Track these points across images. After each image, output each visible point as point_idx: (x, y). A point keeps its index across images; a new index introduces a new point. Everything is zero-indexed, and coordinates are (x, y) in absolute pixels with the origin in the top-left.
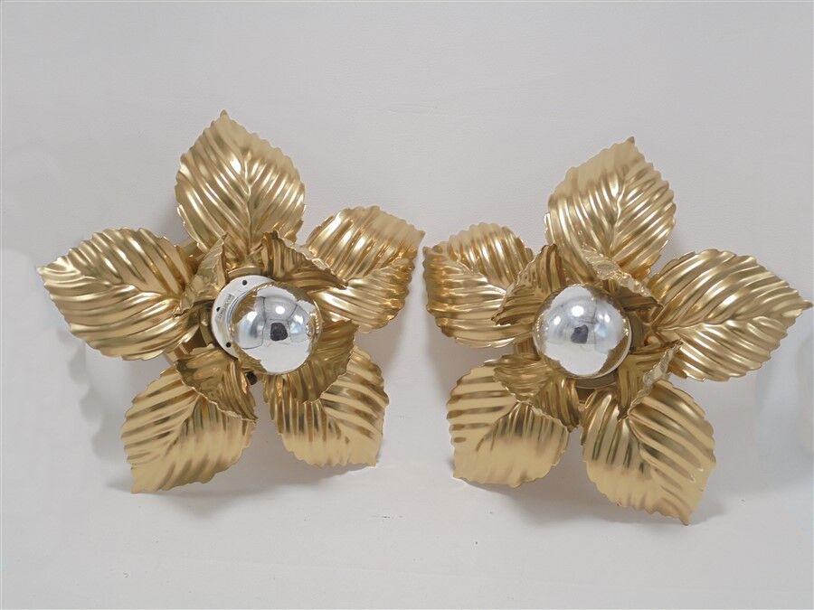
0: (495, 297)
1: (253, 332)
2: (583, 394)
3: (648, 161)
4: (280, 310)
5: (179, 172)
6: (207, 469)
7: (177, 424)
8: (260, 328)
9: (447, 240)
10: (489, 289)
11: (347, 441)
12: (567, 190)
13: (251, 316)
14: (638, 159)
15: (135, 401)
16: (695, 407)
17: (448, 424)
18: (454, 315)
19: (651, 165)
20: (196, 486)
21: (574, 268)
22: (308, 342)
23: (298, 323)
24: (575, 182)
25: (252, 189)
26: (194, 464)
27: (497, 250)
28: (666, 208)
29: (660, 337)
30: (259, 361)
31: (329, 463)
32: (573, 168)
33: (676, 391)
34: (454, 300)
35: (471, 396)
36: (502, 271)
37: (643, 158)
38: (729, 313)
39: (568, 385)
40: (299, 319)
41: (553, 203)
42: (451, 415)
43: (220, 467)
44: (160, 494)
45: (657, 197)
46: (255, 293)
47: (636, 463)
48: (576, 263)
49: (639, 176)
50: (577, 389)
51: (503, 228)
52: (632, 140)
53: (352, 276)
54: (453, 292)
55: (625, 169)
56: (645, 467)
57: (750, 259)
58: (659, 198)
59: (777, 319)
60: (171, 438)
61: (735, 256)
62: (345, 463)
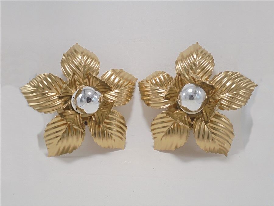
0: (162, 93)
1: (81, 100)
2: (192, 119)
3: (203, 48)
4: (90, 93)
5: (62, 58)
6: (71, 149)
7: (60, 133)
8: (83, 99)
9: (145, 78)
10: (160, 91)
11: (114, 140)
12: (180, 58)
13: (80, 96)
14: (201, 48)
15: (47, 126)
16: (227, 119)
17: (151, 133)
18: (149, 100)
19: (205, 49)
20: (68, 154)
21: (185, 81)
22: (99, 104)
23: (95, 98)
24: (182, 56)
25: (84, 63)
26: (66, 147)
27: (161, 79)
28: (211, 61)
29: (214, 99)
30: (83, 110)
31: (109, 147)
32: (181, 52)
33: (220, 115)
34: (149, 95)
35: (157, 124)
36: (163, 84)
37: (202, 47)
38: (234, 90)
39: (187, 117)
40: (96, 97)
41: (177, 62)
42: (152, 130)
43: (75, 148)
44: (56, 157)
45: (207, 58)
46: (82, 89)
47: (210, 138)
48: (186, 80)
49: (202, 52)
50: (190, 118)
51: (162, 72)
52: (197, 43)
53: (115, 89)
54: (148, 93)
55: (197, 51)
56: (213, 139)
57: (238, 73)
58: (208, 58)
59: (248, 90)
60: (59, 138)
61: (234, 72)
62: (114, 148)
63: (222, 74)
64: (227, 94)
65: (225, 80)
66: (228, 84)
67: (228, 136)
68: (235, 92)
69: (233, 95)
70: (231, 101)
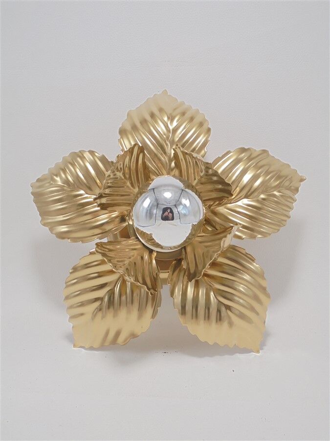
63: (231, 154)
64: (246, 201)
65: (240, 167)
66: (247, 178)
67: (252, 309)
68: (262, 196)
69: (258, 201)
70: (255, 217)
